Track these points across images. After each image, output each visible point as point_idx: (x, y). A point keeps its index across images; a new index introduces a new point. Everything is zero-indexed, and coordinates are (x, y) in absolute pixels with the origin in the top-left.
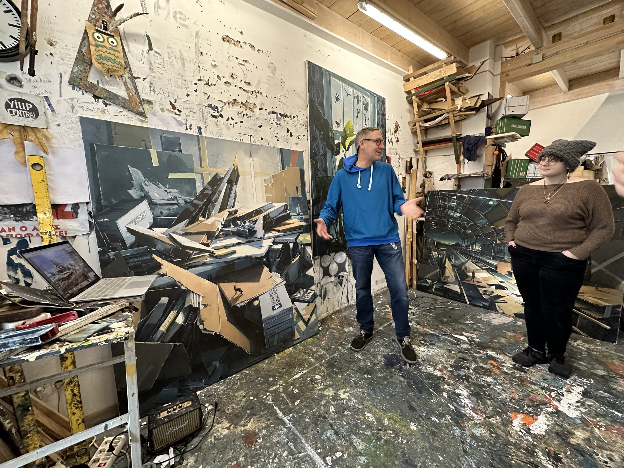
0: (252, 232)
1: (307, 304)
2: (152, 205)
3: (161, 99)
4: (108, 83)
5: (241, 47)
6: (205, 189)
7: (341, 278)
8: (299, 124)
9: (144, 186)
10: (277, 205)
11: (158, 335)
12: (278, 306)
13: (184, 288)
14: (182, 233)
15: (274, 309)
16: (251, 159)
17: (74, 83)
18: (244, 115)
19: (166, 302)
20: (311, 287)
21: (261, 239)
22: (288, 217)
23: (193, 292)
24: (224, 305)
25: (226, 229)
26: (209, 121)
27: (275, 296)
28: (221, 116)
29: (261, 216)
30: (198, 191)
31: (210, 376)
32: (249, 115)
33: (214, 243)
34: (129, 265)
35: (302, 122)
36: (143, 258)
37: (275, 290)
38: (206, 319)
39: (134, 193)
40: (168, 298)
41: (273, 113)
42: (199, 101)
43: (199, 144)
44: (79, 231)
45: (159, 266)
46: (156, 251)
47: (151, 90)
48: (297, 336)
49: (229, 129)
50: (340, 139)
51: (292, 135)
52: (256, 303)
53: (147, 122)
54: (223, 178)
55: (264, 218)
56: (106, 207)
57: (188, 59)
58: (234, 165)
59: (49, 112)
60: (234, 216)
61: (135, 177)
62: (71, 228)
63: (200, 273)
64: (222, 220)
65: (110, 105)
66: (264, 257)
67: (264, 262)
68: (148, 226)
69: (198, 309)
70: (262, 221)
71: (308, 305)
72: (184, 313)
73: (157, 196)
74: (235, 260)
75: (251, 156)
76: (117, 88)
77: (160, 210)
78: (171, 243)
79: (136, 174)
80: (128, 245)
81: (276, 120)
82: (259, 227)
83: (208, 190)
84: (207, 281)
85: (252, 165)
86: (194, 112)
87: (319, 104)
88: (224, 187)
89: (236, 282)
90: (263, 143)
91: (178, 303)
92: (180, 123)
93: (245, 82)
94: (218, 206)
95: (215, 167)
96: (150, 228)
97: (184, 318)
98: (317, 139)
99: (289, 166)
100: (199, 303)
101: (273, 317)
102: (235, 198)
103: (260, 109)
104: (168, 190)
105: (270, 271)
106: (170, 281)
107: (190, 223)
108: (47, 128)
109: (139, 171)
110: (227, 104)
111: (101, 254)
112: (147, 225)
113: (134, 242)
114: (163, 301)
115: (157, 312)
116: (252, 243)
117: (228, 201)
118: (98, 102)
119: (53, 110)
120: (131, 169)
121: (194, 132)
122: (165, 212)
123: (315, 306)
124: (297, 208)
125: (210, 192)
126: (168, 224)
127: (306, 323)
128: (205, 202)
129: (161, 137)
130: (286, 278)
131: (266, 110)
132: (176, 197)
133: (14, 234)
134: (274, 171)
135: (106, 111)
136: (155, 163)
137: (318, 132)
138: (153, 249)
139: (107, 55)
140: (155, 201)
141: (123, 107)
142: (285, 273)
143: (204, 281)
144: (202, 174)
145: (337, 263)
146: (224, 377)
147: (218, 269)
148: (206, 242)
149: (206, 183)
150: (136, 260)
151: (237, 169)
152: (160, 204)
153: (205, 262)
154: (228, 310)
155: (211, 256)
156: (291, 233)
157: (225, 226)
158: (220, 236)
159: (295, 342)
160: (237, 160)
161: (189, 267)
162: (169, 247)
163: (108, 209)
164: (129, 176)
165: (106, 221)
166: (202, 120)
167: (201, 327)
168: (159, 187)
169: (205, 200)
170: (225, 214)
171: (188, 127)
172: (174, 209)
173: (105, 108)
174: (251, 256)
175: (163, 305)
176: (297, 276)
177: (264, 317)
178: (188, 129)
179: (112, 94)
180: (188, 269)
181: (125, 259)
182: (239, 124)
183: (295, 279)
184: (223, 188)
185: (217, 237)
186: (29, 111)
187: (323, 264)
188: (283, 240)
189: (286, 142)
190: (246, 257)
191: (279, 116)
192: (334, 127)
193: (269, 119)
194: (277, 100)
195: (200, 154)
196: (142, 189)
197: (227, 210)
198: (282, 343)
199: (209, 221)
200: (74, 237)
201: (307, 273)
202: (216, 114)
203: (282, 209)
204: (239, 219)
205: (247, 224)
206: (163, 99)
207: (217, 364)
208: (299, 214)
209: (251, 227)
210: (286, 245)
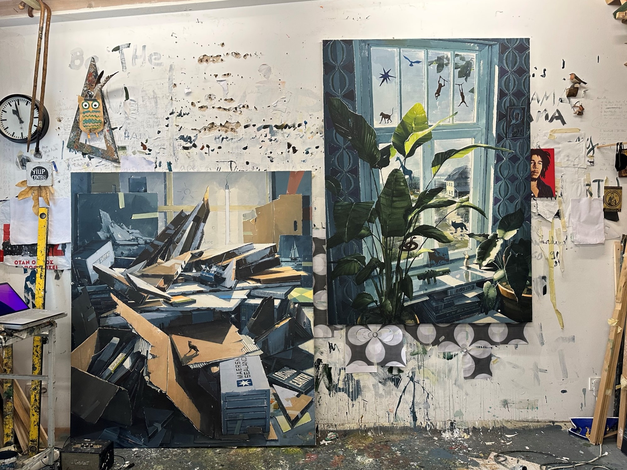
0: (219, 280)
1: (297, 393)
2: (115, 245)
3: (134, 143)
4: (92, 140)
5: (222, 60)
6: (167, 228)
7: (395, 372)
8: (308, 133)
9: (110, 227)
10: (259, 247)
11: (107, 373)
12: (246, 383)
13: (135, 332)
14: (139, 274)
15: (239, 385)
16: (227, 191)
17: (70, 147)
18: (223, 139)
19: (117, 343)
20: (306, 369)
21: (232, 289)
22: (277, 263)
23: (143, 338)
24: (174, 361)
25: (186, 274)
26: (180, 154)
27: (243, 367)
28: (195, 146)
29: (234, 261)
30: (160, 232)
31: (150, 438)
32: (229, 138)
33: (171, 288)
34: (92, 300)
35: (314, 129)
36: (103, 296)
37: (244, 359)
38: (153, 371)
39: (102, 235)
40: (119, 339)
41: (265, 127)
42: (170, 136)
43: (165, 181)
44: (65, 266)
45: (115, 305)
46: (114, 290)
47: (125, 137)
48: (273, 435)
49: (202, 158)
50: (392, 139)
51: (295, 151)
52: (215, 369)
53: (120, 167)
54: (189, 216)
55: (238, 263)
56: (81, 247)
57: (161, 96)
58: (203, 200)
59: (55, 172)
60: (197, 259)
61: (104, 220)
62: (60, 263)
63: (152, 319)
64: (183, 263)
65: (93, 158)
66: (233, 312)
67: (232, 319)
68: (110, 266)
69: (146, 357)
70: (235, 267)
71: (298, 396)
72: (131, 359)
73: (120, 237)
74: (194, 310)
75: (227, 187)
76: (99, 142)
77: (121, 251)
78: (128, 284)
79: (105, 216)
80: (93, 282)
81: (269, 136)
82: (230, 273)
83: (171, 229)
84: (159, 330)
85: (227, 198)
86: (164, 148)
87: (345, 96)
88: (189, 225)
89: (192, 337)
90: (249, 168)
91: (128, 346)
92: (149, 163)
93: (226, 100)
94: (180, 247)
95: (181, 204)
96: (111, 268)
97: (131, 364)
98: (339, 148)
99: (285, 194)
100: (147, 351)
101: (237, 395)
102: (202, 238)
103: (246, 127)
104: (130, 232)
105: (240, 332)
106: (122, 322)
107: (148, 265)
108: (52, 185)
109: (108, 214)
110: (203, 131)
111: (74, 287)
112: (108, 264)
113: (97, 280)
114: (115, 340)
115: (108, 351)
116: (217, 293)
117: (192, 242)
118: (85, 157)
119: (57, 171)
120: (102, 213)
121: (164, 169)
122: (126, 252)
123: (312, 402)
124: (292, 252)
125: (172, 232)
126: (127, 265)
127: (293, 422)
128: (166, 242)
129: (129, 179)
130: (264, 346)
131: (254, 125)
132: (137, 238)
133: (28, 265)
134: (260, 202)
135: (90, 164)
136: (122, 205)
137: (340, 139)
138: (112, 288)
139: (89, 117)
140: (118, 242)
141: (102, 158)
142: (262, 339)
143: (156, 329)
144: (165, 213)
145: (384, 345)
146: (165, 445)
147: (172, 319)
148: (162, 286)
149: (169, 222)
150: (97, 296)
151: (208, 204)
152: (122, 245)
153: (158, 309)
154: (178, 369)
155: (166, 302)
156: (278, 285)
157: (185, 270)
158: (179, 281)
159: (268, 444)
160: (207, 194)
161: (141, 311)
162: (125, 287)
163: (82, 249)
164: (99, 219)
165: (79, 259)
166: (173, 154)
167: (147, 378)
168: (123, 228)
169: (166, 241)
170: (187, 256)
171: (158, 165)
172: (133, 249)
173: (90, 161)
174: (214, 309)
175: (114, 344)
176: (283, 347)
177: (223, 391)
178: (158, 167)
179: (94, 148)
180: (141, 313)
181: (89, 295)
182: (217, 150)
183: (279, 351)
184: (187, 227)
185: (176, 282)
186: (43, 175)
187: (352, 341)
188: (265, 293)
189: (285, 162)
190: (208, 309)
191: (275, 129)
192: (378, 124)
193: (258, 137)
194: (271, 110)
195: (165, 192)
196: (108, 231)
197: (190, 252)
198: (246, 435)
199: (168, 264)
200: (62, 271)
201: (300, 346)
202: (189, 145)
203: (268, 252)
204: (204, 262)
205: (214, 269)
206: (136, 142)
207: (159, 426)
208: (294, 260)
209: (218, 273)
210: (268, 301)
